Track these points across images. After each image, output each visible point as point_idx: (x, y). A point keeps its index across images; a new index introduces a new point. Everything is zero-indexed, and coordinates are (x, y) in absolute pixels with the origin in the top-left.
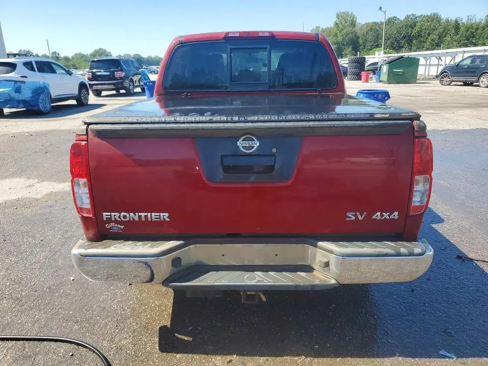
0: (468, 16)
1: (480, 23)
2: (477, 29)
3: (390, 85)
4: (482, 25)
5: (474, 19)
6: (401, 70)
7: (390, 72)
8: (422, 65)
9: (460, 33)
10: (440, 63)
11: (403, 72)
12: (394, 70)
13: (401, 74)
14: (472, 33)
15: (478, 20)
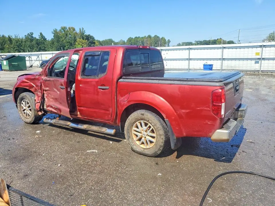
0: (15, 35)
1: (22, 39)
2: (22, 42)
3: (12, 72)
4: (24, 40)
5: (18, 37)
6: (17, 63)
7: (10, 65)
8: (28, 60)
9: (13, 43)
10: (30, 59)
11: (18, 64)
12: (12, 63)
13: (16, 65)
14: (20, 44)
15: (21, 38)
